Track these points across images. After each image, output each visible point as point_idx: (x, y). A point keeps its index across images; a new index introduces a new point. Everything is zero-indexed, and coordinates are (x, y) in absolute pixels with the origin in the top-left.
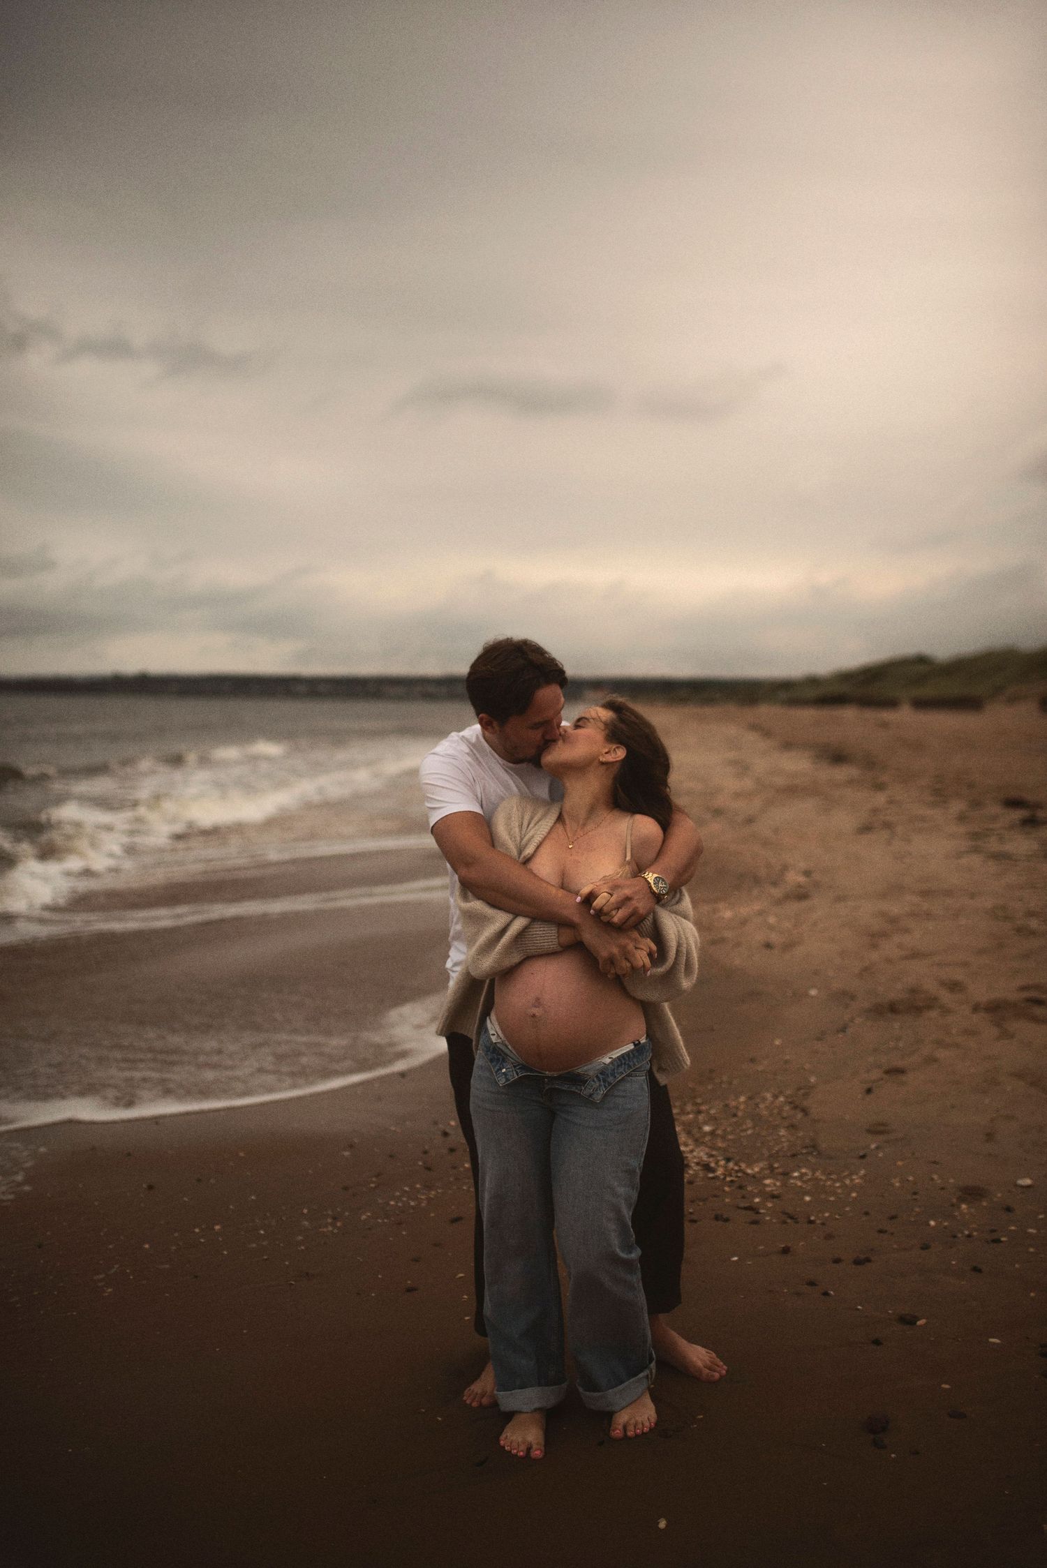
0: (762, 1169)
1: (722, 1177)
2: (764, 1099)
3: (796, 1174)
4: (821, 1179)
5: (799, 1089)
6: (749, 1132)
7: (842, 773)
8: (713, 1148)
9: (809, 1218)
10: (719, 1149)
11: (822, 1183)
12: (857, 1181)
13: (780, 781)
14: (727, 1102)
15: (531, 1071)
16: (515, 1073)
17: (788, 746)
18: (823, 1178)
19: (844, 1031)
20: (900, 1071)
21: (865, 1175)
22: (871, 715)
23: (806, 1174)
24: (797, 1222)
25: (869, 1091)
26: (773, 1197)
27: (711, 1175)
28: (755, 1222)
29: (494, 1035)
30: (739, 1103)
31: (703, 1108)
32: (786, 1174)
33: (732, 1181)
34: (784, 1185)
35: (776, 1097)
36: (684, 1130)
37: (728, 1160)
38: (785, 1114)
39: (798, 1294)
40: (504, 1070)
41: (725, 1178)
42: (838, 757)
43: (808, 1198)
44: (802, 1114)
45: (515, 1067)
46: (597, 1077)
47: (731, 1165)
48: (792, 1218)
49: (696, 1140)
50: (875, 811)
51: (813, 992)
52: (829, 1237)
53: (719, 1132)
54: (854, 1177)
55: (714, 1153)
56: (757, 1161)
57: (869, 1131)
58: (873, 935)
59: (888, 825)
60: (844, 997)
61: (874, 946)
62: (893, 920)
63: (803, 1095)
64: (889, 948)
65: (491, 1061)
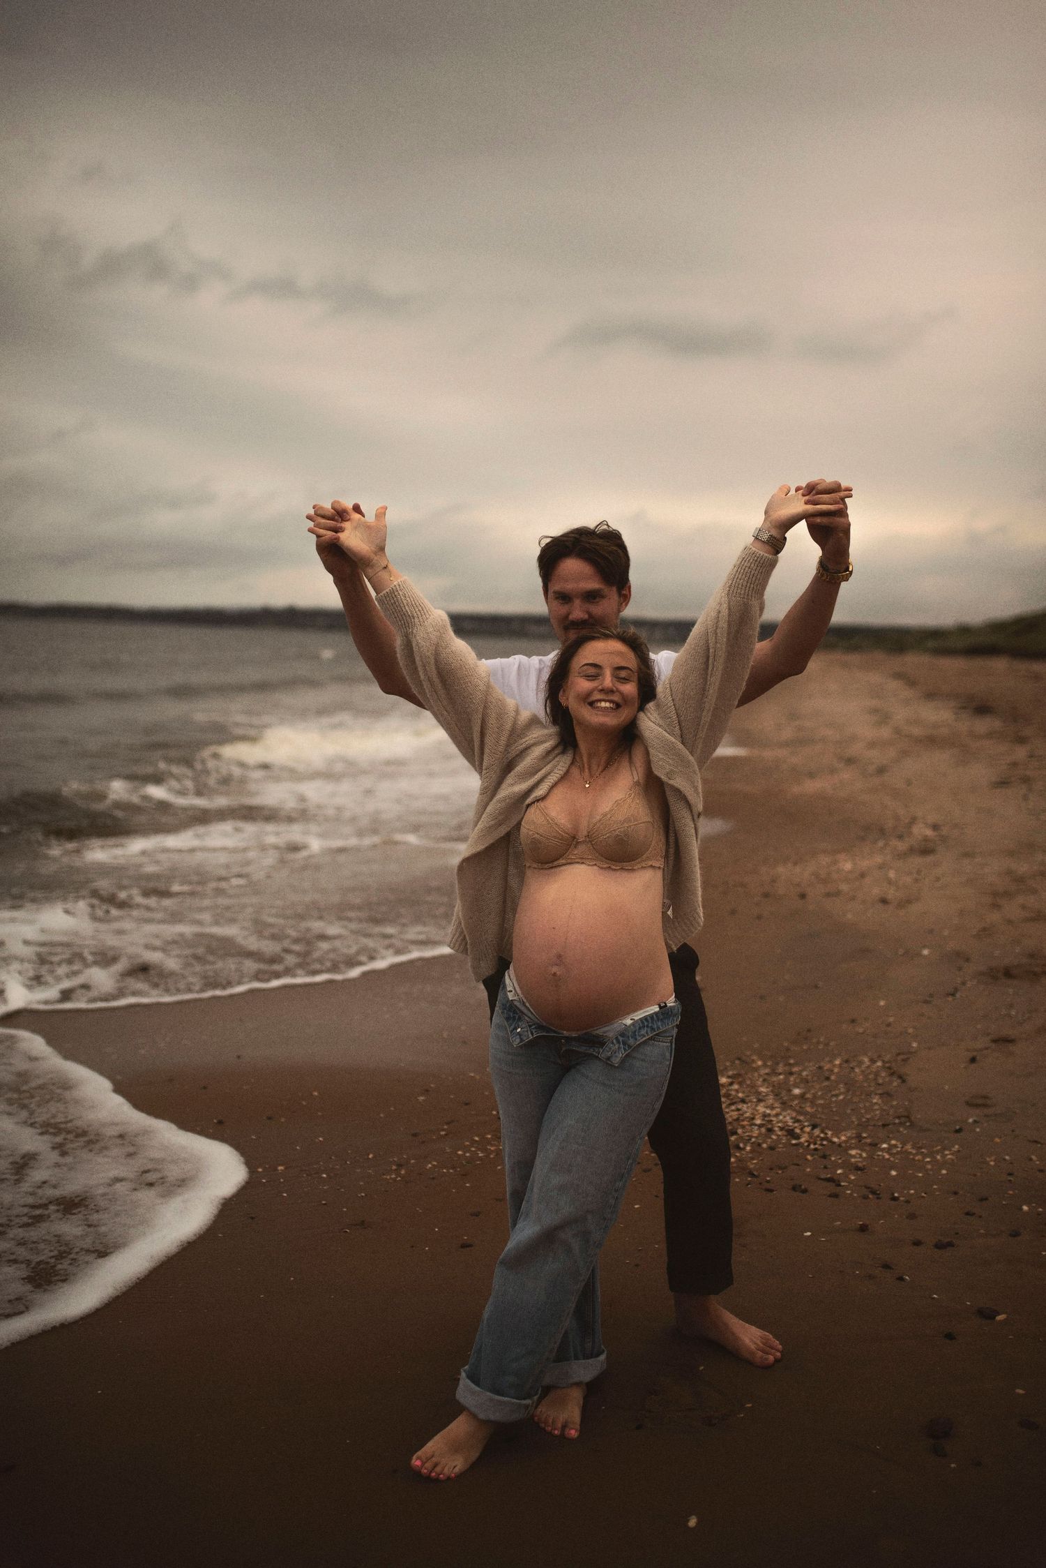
0: (850, 1138)
1: (806, 1144)
2: (860, 1063)
3: (885, 1146)
4: (911, 1152)
5: (899, 1054)
6: (841, 1097)
7: (983, 725)
8: (799, 1113)
9: (893, 1194)
10: (805, 1114)
11: (911, 1157)
12: (949, 1157)
13: (917, 731)
14: (822, 1064)
15: (548, 1030)
16: (529, 1033)
17: (930, 695)
18: (914, 1152)
19: (953, 995)
20: (1008, 1040)
21: (959, 1151)
22: (1023, 666)
23: (895, 1146)
24: (878, 1198)
25: (973, 1060)
26: (858, 1169)
27: (794, 1142)
28: (836, 1196)
29: (511, 991)
30: (834, 1066)
31: (795, 1069)
32: (874, 1145)
33: (816, 1149)
34: (871, 1157)
35: (873, 1061)
36: (772, 1091)
37: (814, 1127)
38: (880, 1081)
39: (871, 1277)
40: (519, 1030)
41: (809, 1146)
42: (982, 709)
43: (894, 1173)
44: (899, 1081)
45: (530, 1026)
46: (617, 1038)
47: (817, 1132)
48: (873, 1192)
49: (784, 1103)
50: (1015, 764)
51: (926, 952)
52: (912, 1216)
53: (808, 1096)
54: (947, 1152)
55: (801, 1118)
56: (845, 1129)
57: (968, 1103)
58: (995, 894)
59: (1026, 780)
60: (960, 957)
61: (995, 906)
62: (1020, 880)
63: (903, 1060)
64: (1012, 909)
65: (508, 1019)
